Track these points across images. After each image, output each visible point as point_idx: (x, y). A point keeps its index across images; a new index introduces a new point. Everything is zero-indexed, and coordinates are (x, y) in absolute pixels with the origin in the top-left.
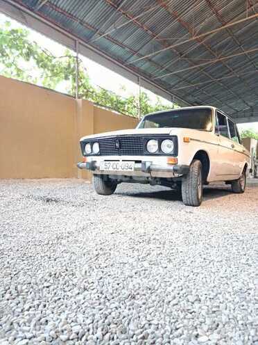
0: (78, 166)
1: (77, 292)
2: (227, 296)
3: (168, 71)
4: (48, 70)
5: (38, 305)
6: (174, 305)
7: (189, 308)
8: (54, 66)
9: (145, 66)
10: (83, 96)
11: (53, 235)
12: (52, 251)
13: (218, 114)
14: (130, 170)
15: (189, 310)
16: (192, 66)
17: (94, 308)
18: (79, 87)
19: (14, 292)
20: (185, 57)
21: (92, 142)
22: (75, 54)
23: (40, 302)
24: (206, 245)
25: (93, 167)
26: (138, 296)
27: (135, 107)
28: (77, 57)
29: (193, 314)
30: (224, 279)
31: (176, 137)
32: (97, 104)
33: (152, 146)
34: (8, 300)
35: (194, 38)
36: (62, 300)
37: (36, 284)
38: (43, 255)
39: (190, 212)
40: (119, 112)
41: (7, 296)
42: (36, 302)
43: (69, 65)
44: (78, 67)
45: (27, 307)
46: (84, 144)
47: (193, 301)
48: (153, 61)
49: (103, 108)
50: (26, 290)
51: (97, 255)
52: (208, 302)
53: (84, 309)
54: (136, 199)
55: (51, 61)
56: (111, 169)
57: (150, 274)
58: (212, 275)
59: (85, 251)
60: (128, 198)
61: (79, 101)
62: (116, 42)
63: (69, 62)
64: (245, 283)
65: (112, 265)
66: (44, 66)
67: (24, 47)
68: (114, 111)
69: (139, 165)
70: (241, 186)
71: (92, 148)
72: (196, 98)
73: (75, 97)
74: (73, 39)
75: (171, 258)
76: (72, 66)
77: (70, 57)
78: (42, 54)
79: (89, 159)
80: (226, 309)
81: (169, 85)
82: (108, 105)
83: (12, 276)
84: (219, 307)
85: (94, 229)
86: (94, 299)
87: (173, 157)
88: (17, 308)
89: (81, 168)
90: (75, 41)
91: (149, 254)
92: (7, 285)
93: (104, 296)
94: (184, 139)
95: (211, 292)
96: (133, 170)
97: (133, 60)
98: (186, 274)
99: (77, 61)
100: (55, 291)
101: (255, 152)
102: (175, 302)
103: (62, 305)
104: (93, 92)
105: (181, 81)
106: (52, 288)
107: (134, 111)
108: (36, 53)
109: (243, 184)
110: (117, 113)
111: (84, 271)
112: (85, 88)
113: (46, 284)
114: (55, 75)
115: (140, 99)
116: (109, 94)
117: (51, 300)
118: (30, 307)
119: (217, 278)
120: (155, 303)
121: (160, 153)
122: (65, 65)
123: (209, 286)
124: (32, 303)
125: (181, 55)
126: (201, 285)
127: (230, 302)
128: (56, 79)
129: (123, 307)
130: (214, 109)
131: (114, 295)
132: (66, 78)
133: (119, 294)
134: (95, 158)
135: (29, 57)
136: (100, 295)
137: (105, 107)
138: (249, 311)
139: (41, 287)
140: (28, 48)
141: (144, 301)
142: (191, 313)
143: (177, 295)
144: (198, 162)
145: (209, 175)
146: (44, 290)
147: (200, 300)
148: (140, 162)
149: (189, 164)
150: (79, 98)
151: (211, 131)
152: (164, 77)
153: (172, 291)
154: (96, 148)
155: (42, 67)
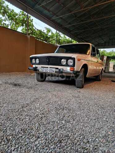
0: (29, 69)
1: (35, 139)
2: (100, 139)
3: (70, 24)
4: (14, 21)
5: (18, 147)
6: (78, 145)
7: (85, 146)
8: (16, 19)
9: (59, 21)
10: (30, 34)
11: (20, 106)
12: (20, 115)
13: (92, 47)
14: (53, 72)
15: (85, 148)
16: (80, 22)
17: (44, 149)
18: (28, 29)
19: (6, 140)
20: (78, 18)
21: (35, 58)
22: (27, 14)
23: (19, 146)
24: (88, 111)
25: (36, 69)
26: (63, 141)
27: (54, 40)
28: (28, 15)
29: (87, 150)
30: (98, 129)
31: (74, 58)
32: (37, 38)
33: (64, 61)
34: (3, 145)
35: (82, 9)
36: (29, 144)
37: (16, 135)
38: (16, 117)
39: (79, 92)
40: (47, 42)
41: (3, 143)
42: (17, 146)
43: (24, 19)
44: (28, 20)
45: (13, 148)
46: (32, 59)
47: (86, 142)
48: (63, 19)
49: (40, 40)
50: (12, 139)
51: (41, 118)
52: (93, 143)
53: (39, 149)
54: (55, 84)
55: (15, 17)
56: (44, 71)
57: (66, 128)
58: (92, 127)
59: (36, 115)
60: (51, 83)
61: (29, 36)
62: (46, 9)
63: (24, 18)
64: (107, 131)
65: (49, 123)
66: (12, 19)
67: (2, 9)
68: (44, 42)
69: (57, 70)
70: (100, 78)
71: (35, 61)
72: (81, 37)
73: (26, 35)
74: (26, 7)
75: (74, 118)
76: (25, 19)
77: (24, 15)
78: (11, 13)
79: (34, 66)
80: (100, 147)
81: (70, 30)
82: (42, 39)
83: (4, 130)
84: (97, 146)
85: (38, 101)
86: (43, 144)
87: (73, 67)
88: (9, 150)
89: (30, 70)
90: (27, 7)
91: (64, 116)
92: (2, 137)
93: (47, 142)
94: (78, 59)
95: (93, 137)
96: (54, 72)
97: (54, 18)
98: (82, 127)
99: (28, 17)
100: (25, 139)
101: (105, 61)
102: (78, 143)
103: (29, 147)
104: (35, 32)
105: (75, 29)
106: (23, 137)
107: (54, 42)
108: (8, 12)
109: (100, 77)
110: (46, 42)
111: (36, 127)
112: (31, 30)
113: (20, 135)
114: (17, 23)
115: (57, 36)
116: (42, 33)
117: (24, 144)
118: (15, 149)
119: (95, 129)
120: (70, 144)
121: (67, 65)
122: (22, 19)
123: (92, 133)
124: (15, 147)
125: (76, 17)
126: (88, 133)
127: (102, 142)
128: (17, 25)
129: (56, 147)
130: (91, 44)
131: (52, 141)
132: (23, 25)
133: (54, 140)
134: (37, 66)
135: (4, 14)
136: (46, 141)
137: (41, 39)
138: (110, 147)
139: (18, 137)
140: (4, 10)
141: (65, 143)
142: (86, 150)
143: (79, 140)
144: (83, 69)
145: (87, 74)
146: (20, 138)
147: (89, 142)
148: (58, 68)
149: (79, 70)
150: (28, 35)
151: (89, 55)
152: (68, 26)
153: (77, 137)
154: (37, 61)
155: (11, 19)
